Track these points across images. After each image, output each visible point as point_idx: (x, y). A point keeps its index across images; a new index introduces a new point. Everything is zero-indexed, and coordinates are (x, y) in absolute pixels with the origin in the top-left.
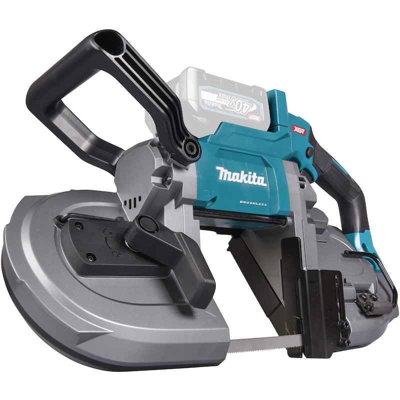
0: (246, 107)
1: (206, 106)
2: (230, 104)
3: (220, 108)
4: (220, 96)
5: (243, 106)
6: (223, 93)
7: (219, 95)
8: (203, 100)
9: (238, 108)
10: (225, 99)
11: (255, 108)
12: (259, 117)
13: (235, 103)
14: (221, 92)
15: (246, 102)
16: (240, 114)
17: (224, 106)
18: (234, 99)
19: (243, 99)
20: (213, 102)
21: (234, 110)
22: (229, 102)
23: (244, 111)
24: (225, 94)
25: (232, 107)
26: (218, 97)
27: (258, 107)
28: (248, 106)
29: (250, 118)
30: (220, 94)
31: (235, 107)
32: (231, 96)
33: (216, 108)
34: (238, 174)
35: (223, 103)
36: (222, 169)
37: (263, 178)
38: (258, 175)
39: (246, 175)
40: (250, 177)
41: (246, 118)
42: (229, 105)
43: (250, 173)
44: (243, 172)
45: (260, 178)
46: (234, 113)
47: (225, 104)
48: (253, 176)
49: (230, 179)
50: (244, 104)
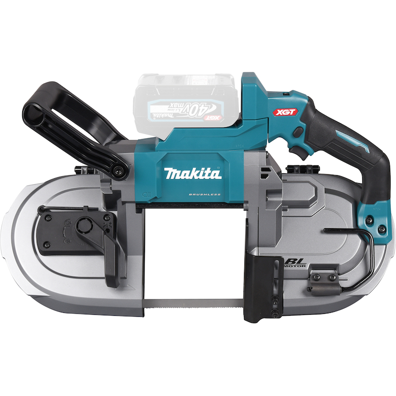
0: (203, 110)
1: (154, 118)
2: (184, 111)
3: (171, 117)
4: (172, 106)
5: (199, 110)
6: (176, 102)
7: (170, 105)
8: (152, 114)
9: (193, 113)
10: (177, 107)
11: (214, 107)
12: (219, 117)
13: (190, 108)
14: (172, 102)
15: (203, 105)
16: (195, 118)
17: (175, 115)
18: (188, 106)
19: (200, 103)
20: (163, 113)
21: (188, 116)
22: (182, 109)
23: (200, 114)
24: (178, 102)
25: (185, 113)
26: (169, 107)
27: (219, 106)
28: (206, 108)
29: (208, 119)
30: (172, 104)
31: (189, 113)
32: (185, 103)
33: (167, 118)
34: (188, 172)
35: (175, 112)
36: (170, 170)
37: (218, 172)
38: (212, 170)
39: (198, 172)
40: (202, 173)
41: (202, 121)
42: (182, 112)
43: (203, 169)
44: (194, 169)
45: (214, 172)
46: (188, 118)
47: (178, 112)
48: (205, 172)
49: (178, 177)
50: (200, 108)
